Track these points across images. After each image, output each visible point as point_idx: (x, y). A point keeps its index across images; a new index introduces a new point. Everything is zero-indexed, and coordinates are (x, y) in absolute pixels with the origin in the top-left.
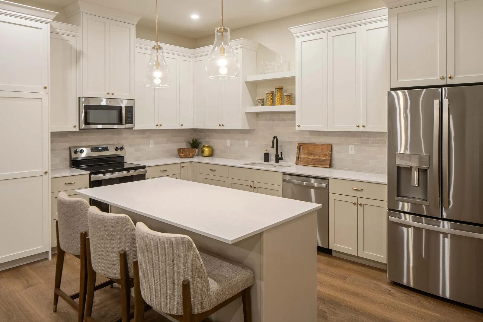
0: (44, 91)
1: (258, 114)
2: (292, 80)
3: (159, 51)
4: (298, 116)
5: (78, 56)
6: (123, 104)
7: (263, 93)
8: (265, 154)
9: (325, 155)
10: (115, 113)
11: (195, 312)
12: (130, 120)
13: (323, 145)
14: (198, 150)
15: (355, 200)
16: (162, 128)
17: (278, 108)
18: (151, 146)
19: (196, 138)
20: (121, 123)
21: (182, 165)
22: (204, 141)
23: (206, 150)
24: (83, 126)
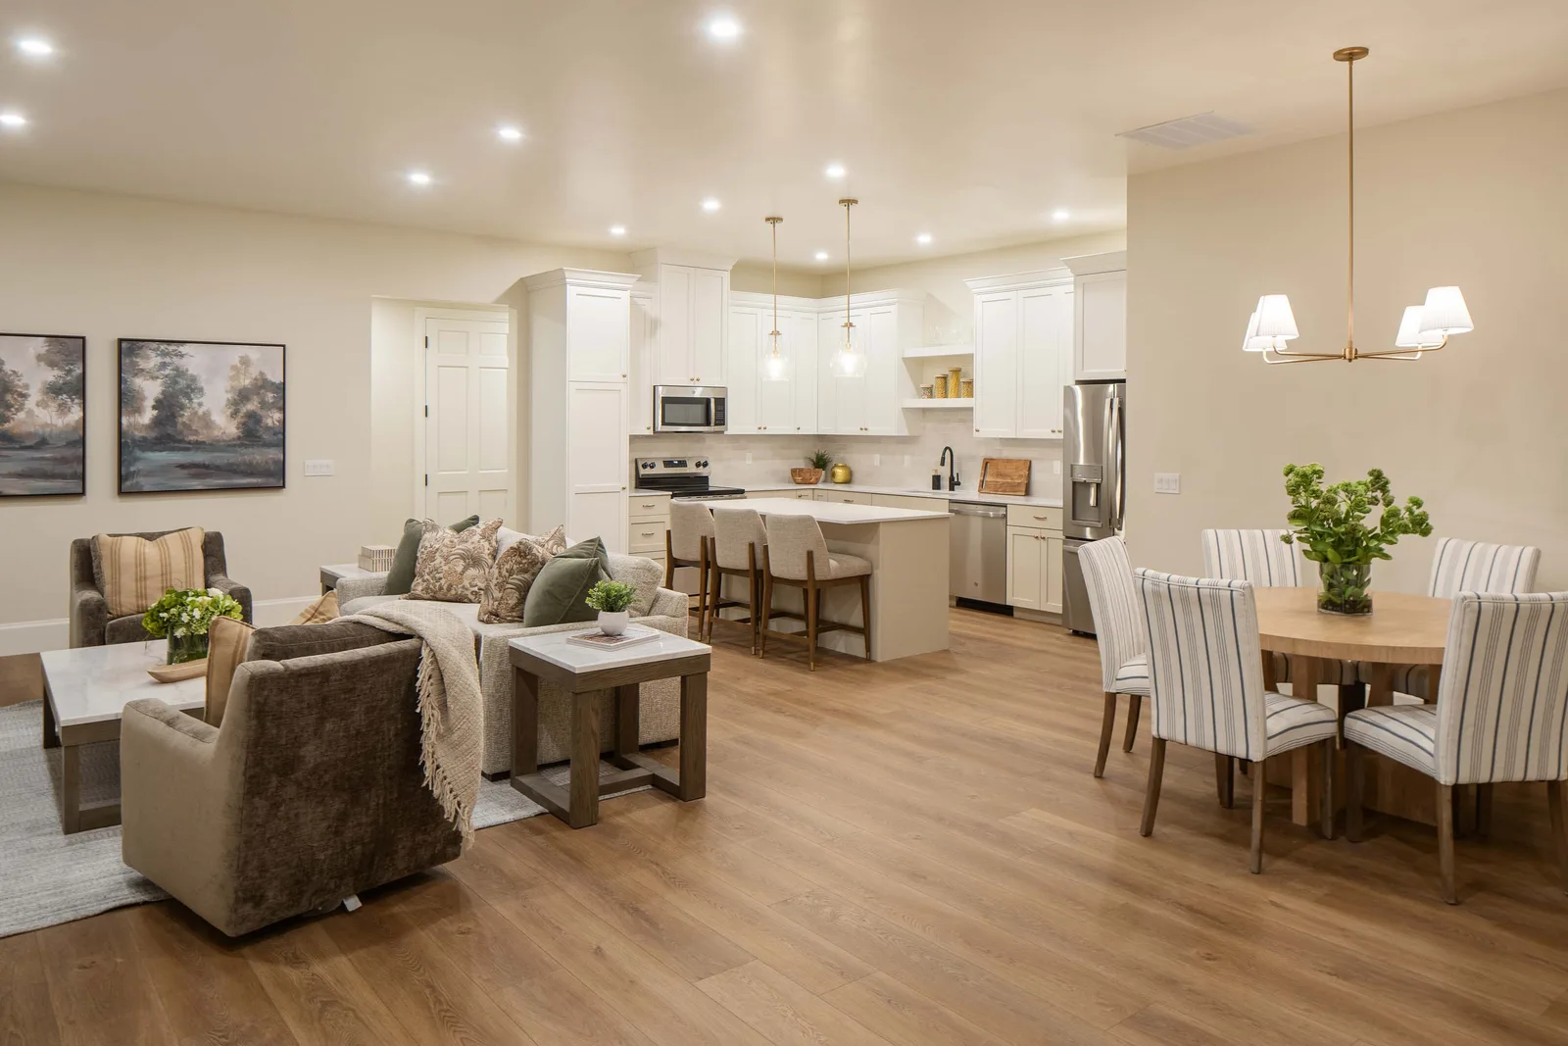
0: (622, 379)
1: (924, 410)
2: (969, 358)
3: (778, 337)
4: (977, 415)
5: (655, 324)
6: (711, 395)
7: (931, 378)
8: (934, 476)
9: (1021, 476)
10: (700, 409)
11: (817, 578)
12: (721, 421)
13: (1019, 460)
14: (826, 474)
15: (1037, 533)
16: (766, 432)
17: (951, 402)
18: (748, 462)
19: (822, 451)
20: (708, 424)
21: (799, 493)
22: (836, 457)
23: (840, 473)
24: (660, 427)
